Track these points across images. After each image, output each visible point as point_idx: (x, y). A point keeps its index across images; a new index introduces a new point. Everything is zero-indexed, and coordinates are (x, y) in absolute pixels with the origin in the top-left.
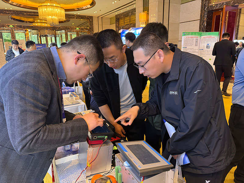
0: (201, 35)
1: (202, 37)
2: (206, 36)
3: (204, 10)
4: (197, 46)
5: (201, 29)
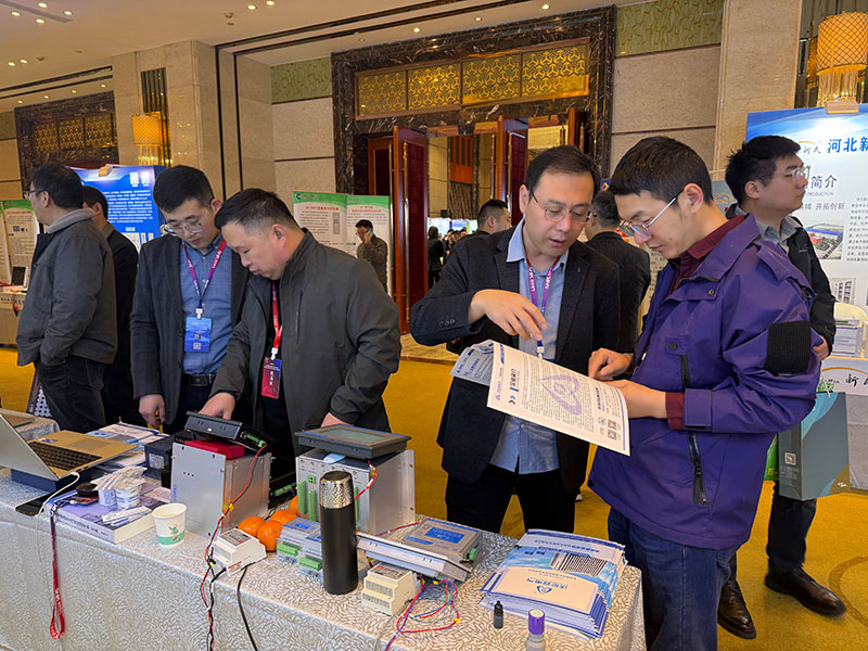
0: (345, 204)
1: (350, 208)
2: (358, 207)
3: (344, 132)
4: (338, 233)
5: (342, 185)
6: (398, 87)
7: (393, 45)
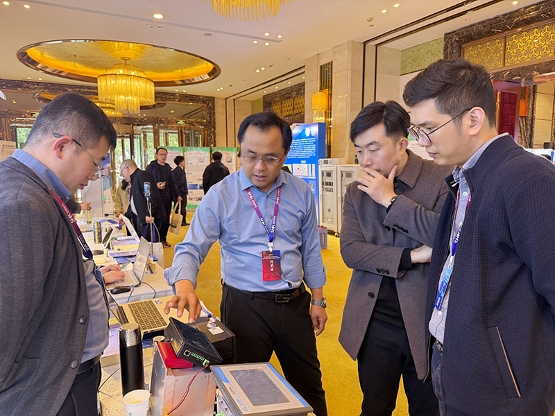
6: (497, 50)
7: (494, 18)
